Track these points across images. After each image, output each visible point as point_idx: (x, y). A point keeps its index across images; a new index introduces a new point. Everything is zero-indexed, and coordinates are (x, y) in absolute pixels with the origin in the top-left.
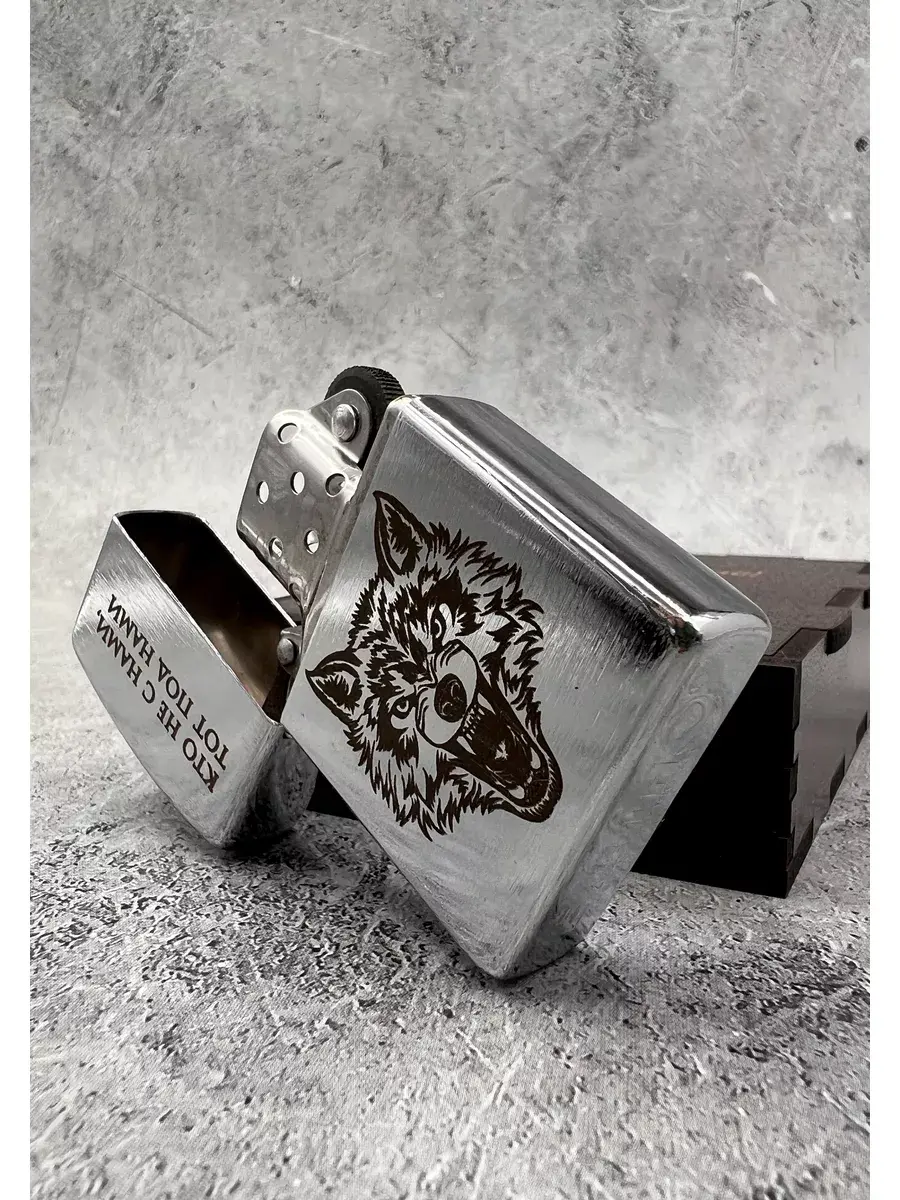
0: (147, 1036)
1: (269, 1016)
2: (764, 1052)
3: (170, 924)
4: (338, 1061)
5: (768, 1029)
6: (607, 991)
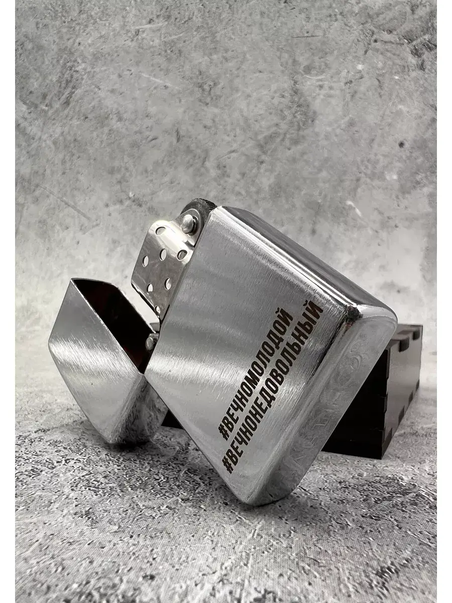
0: (77, 512)
1: (137, 505)
2: (378, 517)
3: (82, 469)
4: (174, 522)
5: (379, 509)
6: (301, 495)
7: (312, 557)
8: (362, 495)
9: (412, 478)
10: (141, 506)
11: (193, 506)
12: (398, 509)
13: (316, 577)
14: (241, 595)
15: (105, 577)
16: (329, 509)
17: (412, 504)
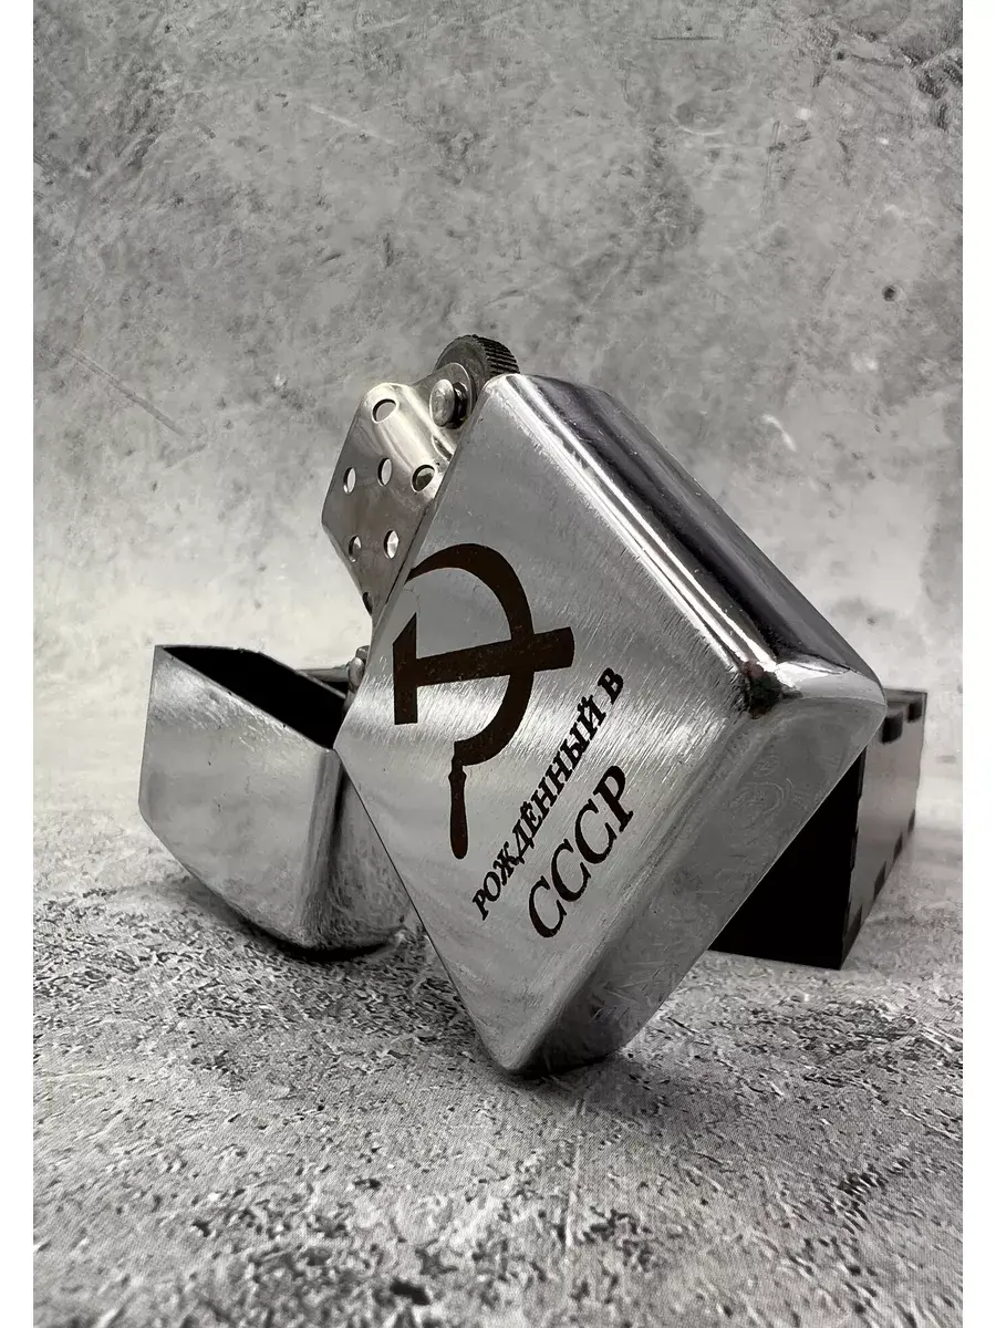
0: (197, 1060)
2: (838, 1080)
3: (197, 974)
4: (408, 1082)
5: (839, 1065)
6: (673, 1034)
7: (705, 1152)
8: (801, 1037)
9: (906, 1008)
10: (334, 1048)
11: (445, 1052)
12: (879, 1066)
13: (715, 1190)
14: (563, 1219)
15: (274, 1182)
16: (734, 1062)
17: (907, 1057)
